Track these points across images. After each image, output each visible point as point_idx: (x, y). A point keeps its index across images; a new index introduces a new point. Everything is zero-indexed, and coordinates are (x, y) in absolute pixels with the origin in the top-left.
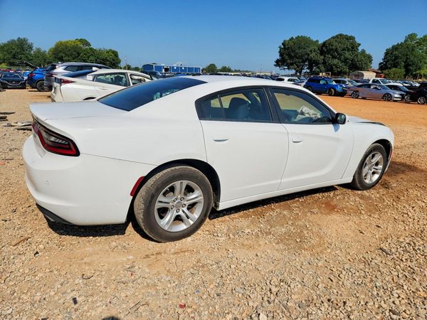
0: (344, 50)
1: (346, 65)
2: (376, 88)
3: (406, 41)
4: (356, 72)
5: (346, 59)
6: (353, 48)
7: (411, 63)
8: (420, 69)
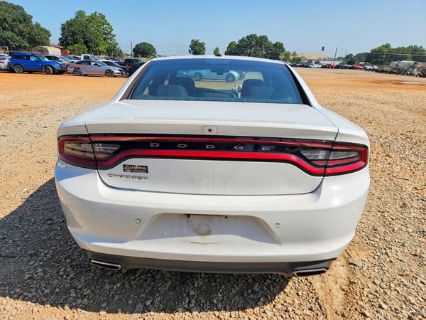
0: (14, 20)
1: (23, 39)
2: (96, 64)
3: (77, 17)
4: (39, 47)
5: (21, 32)
6: (25, 20)
7: (89, 40)
8: (97, 46)
